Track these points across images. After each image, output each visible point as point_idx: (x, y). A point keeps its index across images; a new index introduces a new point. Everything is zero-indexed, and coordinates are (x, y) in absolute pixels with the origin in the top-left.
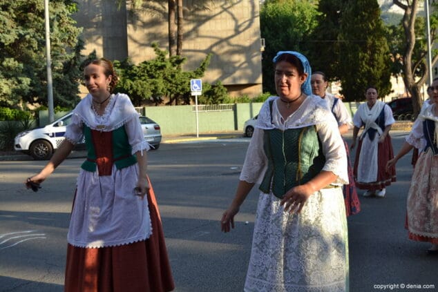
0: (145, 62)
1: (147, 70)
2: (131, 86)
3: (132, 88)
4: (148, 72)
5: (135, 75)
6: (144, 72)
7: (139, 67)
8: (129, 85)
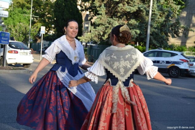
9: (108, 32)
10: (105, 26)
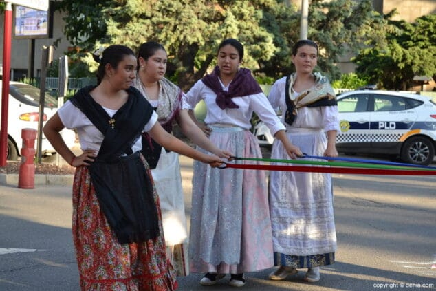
0: (424, 18)
1: (429, 31)
2: (404, 55)
3: (404, 59)
4: (430, 33)
5: (408, 38)
6: (423, 34)
7: (414, 25)
8: (401, 54)
9: (167, 39)
10: (154, 19)
